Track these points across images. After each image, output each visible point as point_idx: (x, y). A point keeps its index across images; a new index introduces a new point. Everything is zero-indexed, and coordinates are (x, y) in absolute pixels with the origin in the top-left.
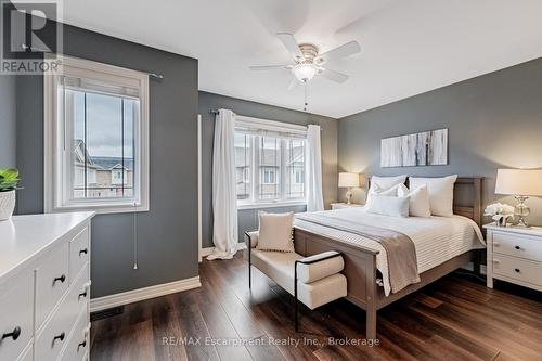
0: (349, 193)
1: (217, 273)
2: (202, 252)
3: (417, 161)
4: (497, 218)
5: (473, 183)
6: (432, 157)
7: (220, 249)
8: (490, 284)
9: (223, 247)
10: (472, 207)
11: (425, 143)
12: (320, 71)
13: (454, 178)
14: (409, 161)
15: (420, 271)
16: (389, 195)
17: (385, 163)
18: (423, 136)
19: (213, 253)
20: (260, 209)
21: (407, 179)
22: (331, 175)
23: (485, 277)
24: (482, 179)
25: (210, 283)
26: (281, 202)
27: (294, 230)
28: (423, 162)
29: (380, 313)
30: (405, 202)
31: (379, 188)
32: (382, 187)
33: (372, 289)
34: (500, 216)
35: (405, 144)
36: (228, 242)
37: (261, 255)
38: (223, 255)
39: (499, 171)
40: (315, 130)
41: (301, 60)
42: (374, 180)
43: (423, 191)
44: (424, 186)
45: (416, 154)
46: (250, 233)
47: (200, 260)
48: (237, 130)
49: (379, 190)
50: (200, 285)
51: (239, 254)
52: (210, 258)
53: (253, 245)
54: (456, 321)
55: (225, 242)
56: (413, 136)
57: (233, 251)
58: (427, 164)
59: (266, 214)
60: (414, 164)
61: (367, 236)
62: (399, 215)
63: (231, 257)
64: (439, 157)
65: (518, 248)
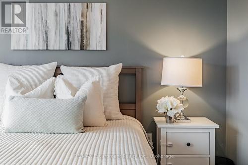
3: (69, 43)
5: (133, 74)
6: (88, 39)
11: (79, 18)
13: (117, 68)
14: (58, 42)
16: (43, 96)
21: (58, 68)
24: (142, 69)
28: (76, 46)
31: (22, 85)
45: (68, 33)
58: (82, 48)
60: (63, 46)
62: (73, 129)
64: (98, 40)
65: (189, 144)
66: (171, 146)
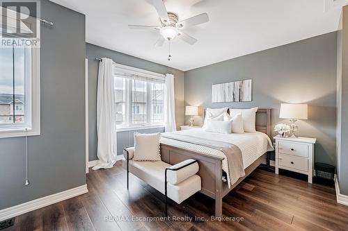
0: (191, 119)
1: (102, 180)
2: (89, 164)
3: (234, 98)
4: (281, 132)
5: (266, 112)
6: (242, 96)
7: (103, 161)
8: (277, 172)
9: (105, 160)
10: (266, 126)
11: (239, 88)
12: (179, 34)
13: (256, 109)
14: (229, 99)
15: (244, 168)
16: (219, 120)
17: (214, 100)
18: (238, 83)
19: (97, 164)
20: (135, 131)
21: (228, 109)
22: (181, 108)
23: (274, 168)
24: (271, 110)
25: (96, 188)
26: (147, 125)
27: (161, 145)
28: (237, 100)
29: (224, 199)
30: (229, 124)
31: (212, 116)
32: (214, 114)
33: (220, 184)
34: (283, 131)
35: (227, 88)
36: (108, 155)
37: (136, 165)
38: (105, 166)
39: (282, 105)
40: (170, 77)
41: (167, 23)
42: (208, 111)
43: (240, 117)
44: (240, 114)
45: (234, 95)
46: (128, 149)
47: (87, 172)
48: (116, 74)
49: (212, 117)
50: (87, 191)
51: (118, 164)
52: (95, 168)
53: (130, 157)
54: (265, 198)
55: (107, 156)
56: (231, 84)
57: (113, 162)
58: (240, 101)
59: (140, 134)
60: (232, 100)
61: (213, 148)
62: (226, 132)
63: (111, 166)
64: (247, 96)
65: (292, 150)
66: (281, 149)
